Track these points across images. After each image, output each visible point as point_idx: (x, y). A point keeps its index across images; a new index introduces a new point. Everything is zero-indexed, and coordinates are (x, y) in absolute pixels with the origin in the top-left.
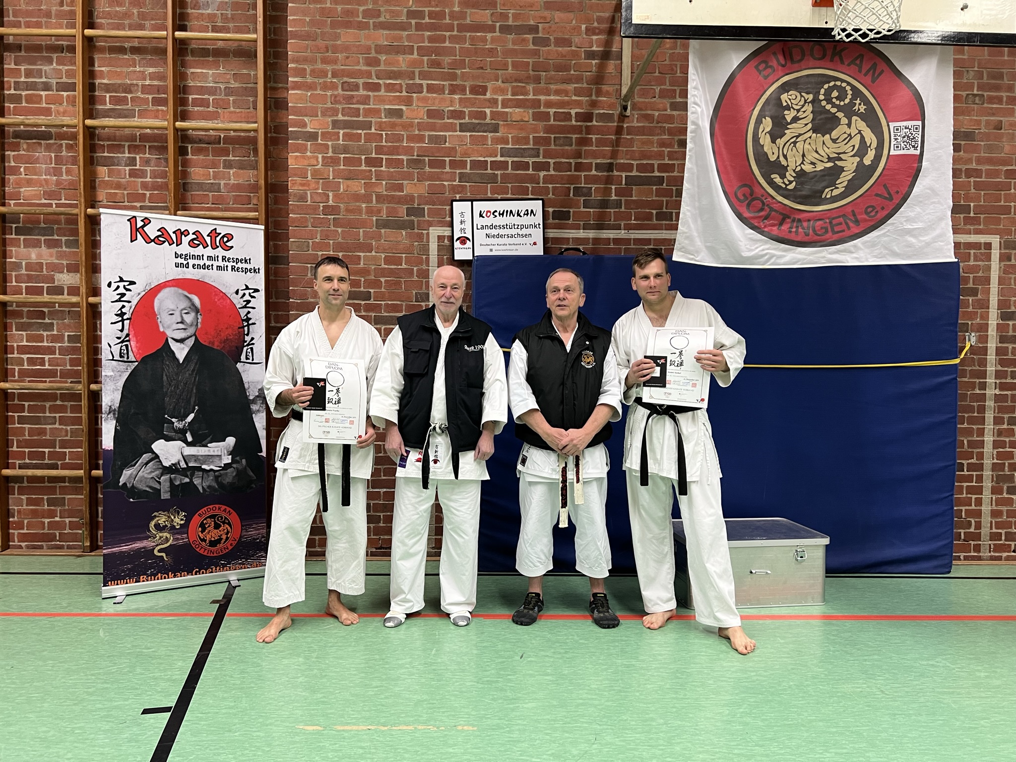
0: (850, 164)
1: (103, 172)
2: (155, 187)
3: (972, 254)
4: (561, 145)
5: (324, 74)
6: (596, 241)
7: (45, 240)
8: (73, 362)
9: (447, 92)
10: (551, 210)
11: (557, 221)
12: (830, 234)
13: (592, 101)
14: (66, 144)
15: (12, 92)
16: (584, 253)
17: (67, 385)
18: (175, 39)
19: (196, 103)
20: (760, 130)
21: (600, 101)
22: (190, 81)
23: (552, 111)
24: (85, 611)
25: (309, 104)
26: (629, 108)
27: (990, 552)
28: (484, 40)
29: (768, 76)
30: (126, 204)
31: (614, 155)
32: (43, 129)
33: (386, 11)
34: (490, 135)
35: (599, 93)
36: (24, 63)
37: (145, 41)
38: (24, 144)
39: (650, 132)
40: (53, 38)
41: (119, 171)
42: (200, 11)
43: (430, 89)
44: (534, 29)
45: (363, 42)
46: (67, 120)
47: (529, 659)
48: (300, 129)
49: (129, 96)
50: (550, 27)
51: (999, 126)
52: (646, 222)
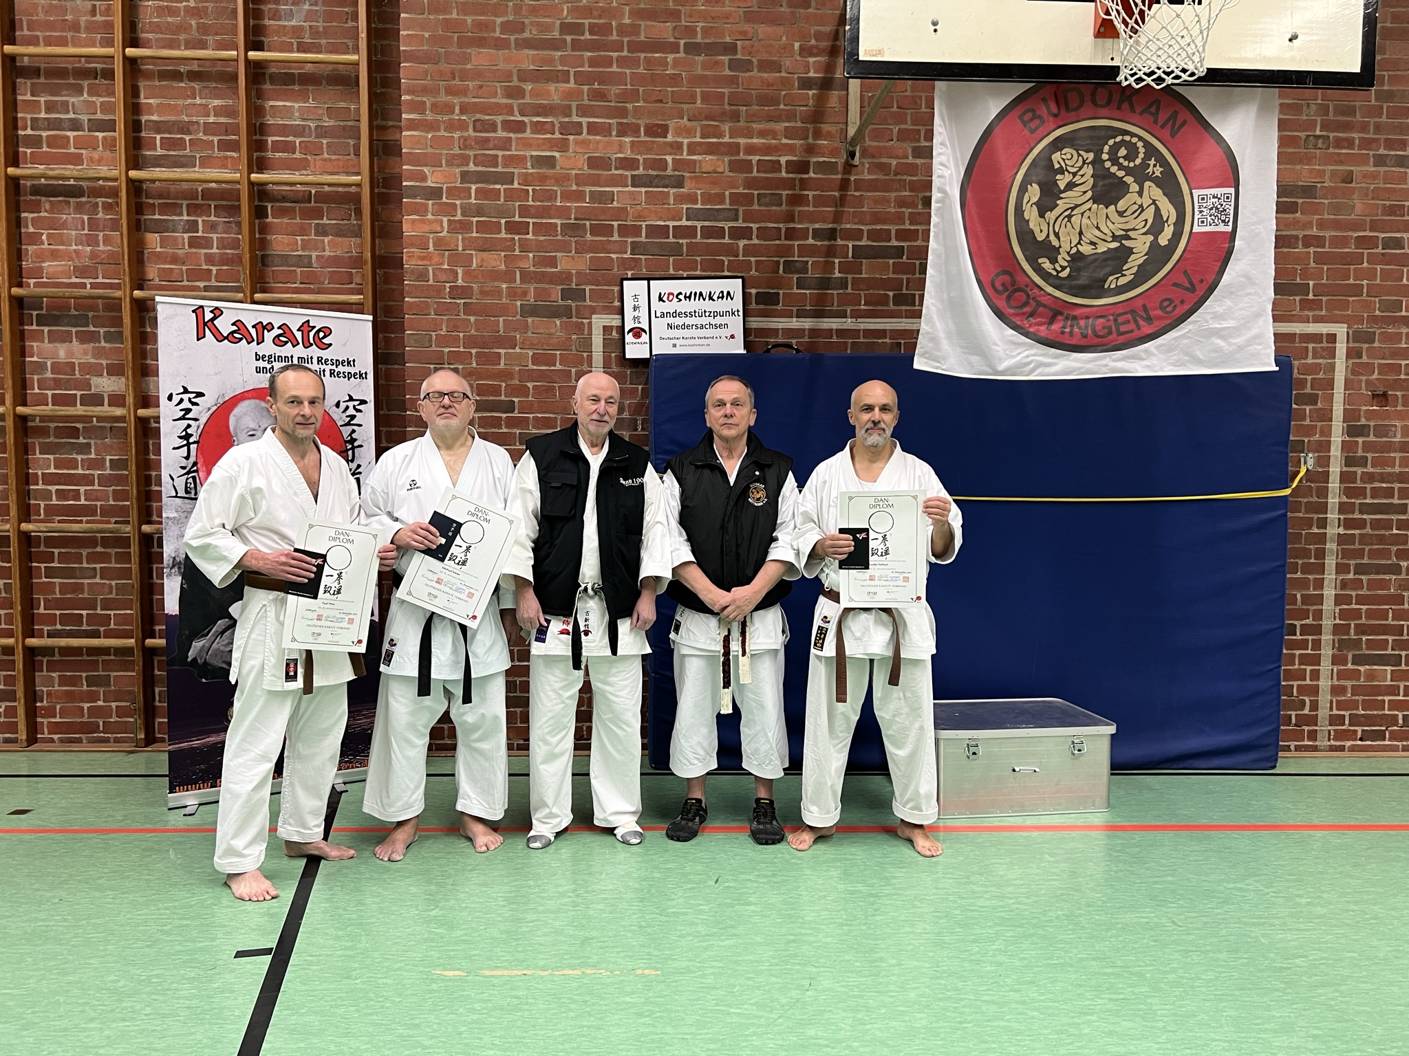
0: (1141, 245)
1: (153, 240)
2: (224, 260)
3: (1310, 350)
4: (766, 205)
5: (449, 109)
6: (814, 332)
7: (77, 332)
8: (118, 495)
9: (614, 133)
10: (753, 291)
11: (762, 306)
12: (1115, 335)
13: (808, 145)
14: (103, 203)
15: (29, 132)
16: (798, 351)
17: (110, 526)
18: (248, 62)
19: (277, 147)
20: (1025, 201)
21: (820, 145)
22: (268, 117)
23: (755, 158)
24: (148, 826)
25: (430, 150)
26: (857, 154)
27: (1329, 740)
28: (664, 63)
29: (1036, 128)
30: (185, 283)
31: (838, 217)
32: (72, 182)
33: (532, 23)
34: (672, 191)
35: (818, 134)
36: (43, 92)
37: (208, 63)
38: (46, 202)
39: (885, 186)
40: (83, 59)
41: (176, 238)
42: (281, 23)
43: (593, 129)
44: (731, 49)
45: (501, 66)
46: (104, 171)
47: (726, 885)
48: (418, 184)
49: (187, 138)
50: (752, 46)
51: (1348, 178)
52: (880, 308)
